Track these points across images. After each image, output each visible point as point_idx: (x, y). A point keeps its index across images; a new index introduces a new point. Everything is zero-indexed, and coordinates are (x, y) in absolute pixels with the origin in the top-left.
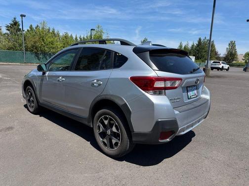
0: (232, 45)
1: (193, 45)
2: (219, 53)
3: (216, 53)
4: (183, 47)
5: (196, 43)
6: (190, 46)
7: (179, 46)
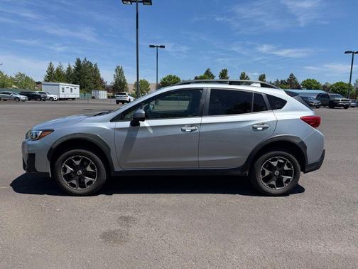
0: (119, 71)
1: (69, 69)
2: (105, 81)
3: (102, 81)
4: (55, 70)
5: (73, 66)
6: (65, 69)
7: (49, 69)
